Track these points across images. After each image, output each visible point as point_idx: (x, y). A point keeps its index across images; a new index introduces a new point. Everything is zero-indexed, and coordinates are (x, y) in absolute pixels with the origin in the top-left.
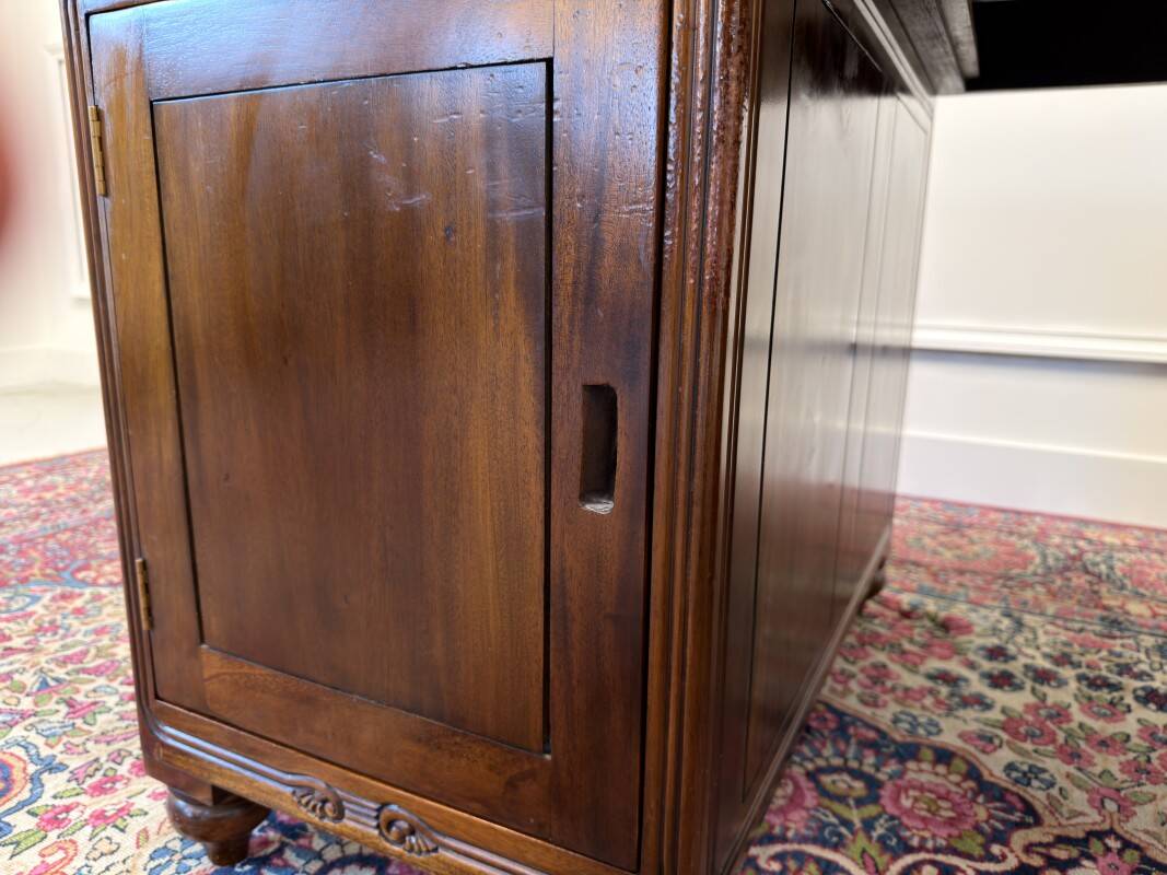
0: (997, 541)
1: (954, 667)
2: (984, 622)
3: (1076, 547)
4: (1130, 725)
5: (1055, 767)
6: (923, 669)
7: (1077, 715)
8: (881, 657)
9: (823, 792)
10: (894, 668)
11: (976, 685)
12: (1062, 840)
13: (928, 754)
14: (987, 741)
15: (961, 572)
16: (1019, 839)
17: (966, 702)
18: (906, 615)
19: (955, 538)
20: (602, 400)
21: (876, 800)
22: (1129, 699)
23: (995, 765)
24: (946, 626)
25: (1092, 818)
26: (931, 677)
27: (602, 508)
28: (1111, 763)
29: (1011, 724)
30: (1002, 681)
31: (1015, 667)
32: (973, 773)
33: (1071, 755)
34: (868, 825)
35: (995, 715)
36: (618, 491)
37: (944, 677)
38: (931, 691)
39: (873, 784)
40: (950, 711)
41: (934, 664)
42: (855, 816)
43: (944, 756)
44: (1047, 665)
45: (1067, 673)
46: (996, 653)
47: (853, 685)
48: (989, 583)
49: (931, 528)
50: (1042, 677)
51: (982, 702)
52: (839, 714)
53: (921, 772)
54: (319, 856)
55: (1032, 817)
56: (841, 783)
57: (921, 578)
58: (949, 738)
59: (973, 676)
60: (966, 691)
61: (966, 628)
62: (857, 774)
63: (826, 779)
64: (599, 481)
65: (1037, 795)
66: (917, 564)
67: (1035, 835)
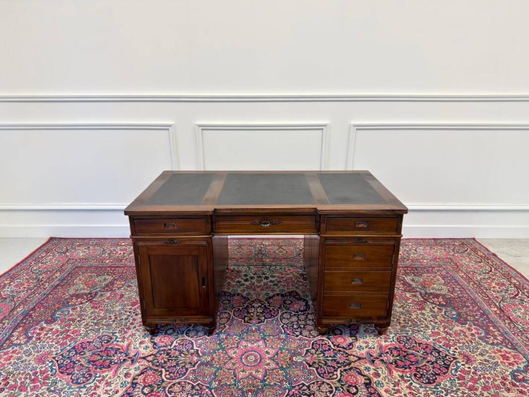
0: (248, 249)
1: (240, 279)
2: (244, 269)
3: (261, 247)
4: (262, 283)
5: (252, 292)
6: (236, 281)
7: (256, 283)
8: (229, 281)
9: (224, 304)
10: (231, 282)
11: (243, 282)
12: (252, 301)
13: (236, 295)
14: (244, 291)
15: (241, 258)
16: (247, 303)
17: (241, 285)
18: (232, 271)
19: (240, 250)
20: (203, 279)
21: (230, 303)
22: (263, 279)
23: (244, 294)
24: (238, 272)
25: (256, 298)
26: (236, 282)
27: (204, 287)
28: (258, 290)
29: (247, 287)
30: (246, 280)
31: (248, 277)
32: (242, 296)
33: (254, 290)
34: (229, 306)
35: (245, 286)
36: (206, 284)
37: (239, 282)
38: (237, 285)
39: (230, 301)
40: (239, 287)
41: (237, 280)
42: (228, 306)
43: (238, 295)
44: (252, 275)
45: (255, 276)
46: (246, 275)
47: (226, 287)
48: (245, 260)
49: (236, 248)
50: (252, 278)
51: (243, 285)
52: (224, 292)
53: (236, 298)
54: (164, 330)
55: (249, 299)
56: (226, 302)
57: (234, 262)
58: (239, 292)
59: (242, 280)
60: (241, 283)
61: (241, 272)
62: (227, 300)
63: (224, 302)
64: (204, 284)
65: (249, 297)
66: (233, 258)
67: (249, 302)
